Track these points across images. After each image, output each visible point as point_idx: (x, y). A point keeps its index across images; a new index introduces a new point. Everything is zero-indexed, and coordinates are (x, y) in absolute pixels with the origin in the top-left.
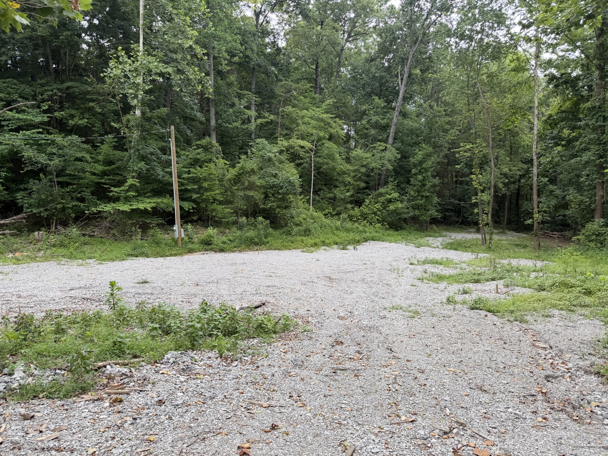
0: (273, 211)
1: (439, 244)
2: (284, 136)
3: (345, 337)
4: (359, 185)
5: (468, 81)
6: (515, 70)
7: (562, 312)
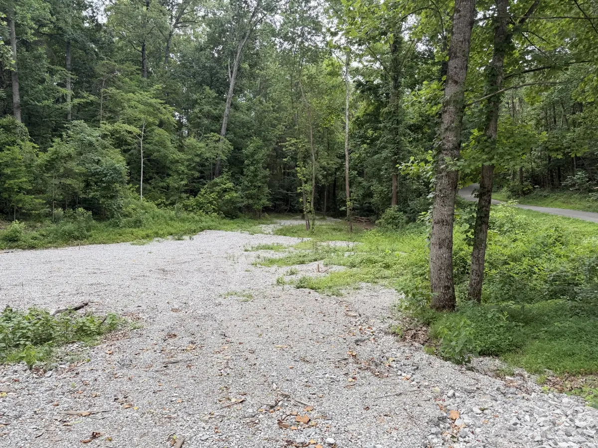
0: (96, 201)
1: (270, 231)
2: (107, 119)
3: (179, 329)
4: (193, 174)
5: (291, 80)
6: (330, 74)
7: (369, 284)
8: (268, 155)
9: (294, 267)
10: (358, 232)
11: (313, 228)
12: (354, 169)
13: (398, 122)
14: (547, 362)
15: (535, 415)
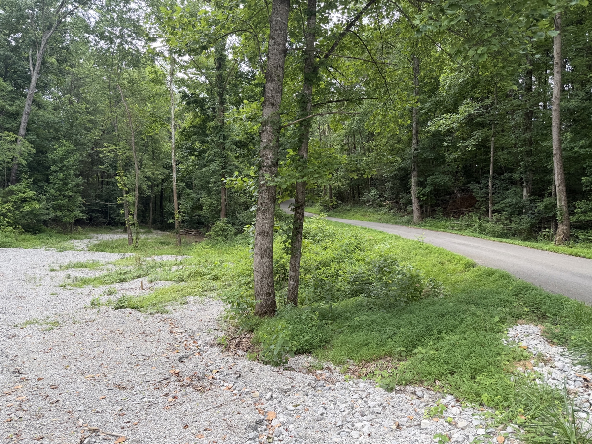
1: (84, 247)
5: (109, 82)
6: (153, 81)
7: (196, 298)
8: (82, 162)
9: (112, 286)
10: (187, 244)
11: (136, 242)
12: (182, 181)
13: (225, 138)
14: (349, 353)
15: (339, 403)
